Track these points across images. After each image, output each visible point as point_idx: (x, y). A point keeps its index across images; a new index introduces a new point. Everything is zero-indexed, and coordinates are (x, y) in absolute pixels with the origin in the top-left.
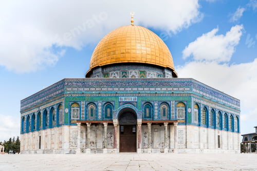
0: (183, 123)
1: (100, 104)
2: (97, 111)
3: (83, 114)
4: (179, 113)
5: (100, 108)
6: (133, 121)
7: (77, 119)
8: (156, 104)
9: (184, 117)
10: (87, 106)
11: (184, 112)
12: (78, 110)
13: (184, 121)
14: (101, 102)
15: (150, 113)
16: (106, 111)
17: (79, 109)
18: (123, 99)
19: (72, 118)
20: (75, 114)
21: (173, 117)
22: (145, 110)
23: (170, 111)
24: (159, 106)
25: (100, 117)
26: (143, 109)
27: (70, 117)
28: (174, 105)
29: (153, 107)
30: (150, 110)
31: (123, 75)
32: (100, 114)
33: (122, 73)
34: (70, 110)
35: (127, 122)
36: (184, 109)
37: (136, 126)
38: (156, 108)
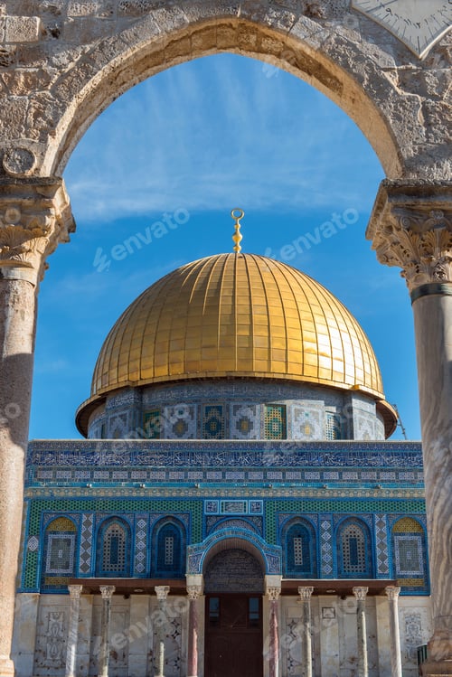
0: (419, 589)
1: (142, 524)
2: (130, 546)
3: (85, 556)
4: (403, 555)
5: (141, 535)
6: (251, 580)
7: (65, 572)
8: (325, 525)
9: (421, 567)
10: (99, 532)
11: (420, 550)
12: (68, 541)
13: (420, 583)
14: (147, 516)
15: (306, 554)
16: (162, 545)
17: (72, 537)
18: (219, 508)
19: (48, 570)
20: (60, 556)
21: (383, 568)
22: (291, 545)
23: (371, 547)
24: (336, 531)
25: (139, 567)
26: (284, 541)
27: (43, 564)
28: (384, 529)
29: (316, 533)
30: (305, 545)
31: (210, 415)
32: (140, 556)
33: (208, 409)
34: (44, 542)
35: (230, 583)
36: (420, 544)
37: (260, 595)
38: (327, 536)
